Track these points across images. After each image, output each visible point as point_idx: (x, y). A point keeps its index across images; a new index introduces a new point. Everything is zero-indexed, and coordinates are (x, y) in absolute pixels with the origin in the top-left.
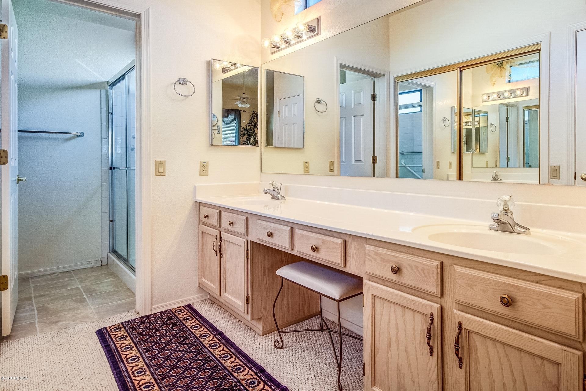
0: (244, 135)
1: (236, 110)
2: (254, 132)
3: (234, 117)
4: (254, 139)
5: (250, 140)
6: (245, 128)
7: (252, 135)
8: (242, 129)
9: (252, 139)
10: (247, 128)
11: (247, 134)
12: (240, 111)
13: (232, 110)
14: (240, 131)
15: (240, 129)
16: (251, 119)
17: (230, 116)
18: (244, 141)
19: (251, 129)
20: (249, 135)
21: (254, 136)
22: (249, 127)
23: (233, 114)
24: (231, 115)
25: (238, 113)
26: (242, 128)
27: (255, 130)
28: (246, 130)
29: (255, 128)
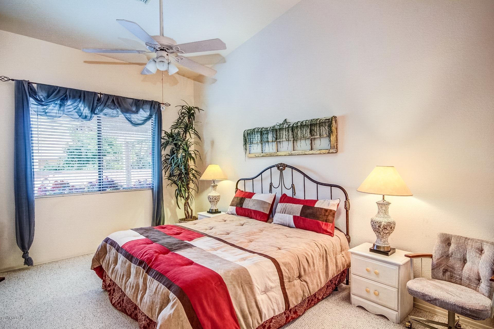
0: (167, 143)
1: (152, 101)
2: (184, 140)
3: (148, 113)
4: (185, 151)
5: (177, 153)
6: (169, 132)
7: (181, 144)
8: (163, 135)
9: (181, 151)
10: (171, 133)
11: (172, 142)
12: (159, 104)
13: (145, 102)
14: (160, 138)
15: (161, 134)
16: (180, 118)
17: (141, 111)
18: (167, 155)
19: (179, 134)
20: (176, 144)
21: (185, 146)
22: (176, 131)
23: (147, 107)
24: (143, 109)
25: (156, 107)
26: (163, 132)
27: (186, 137)
28: (170, 136)
29: (185, 132)
